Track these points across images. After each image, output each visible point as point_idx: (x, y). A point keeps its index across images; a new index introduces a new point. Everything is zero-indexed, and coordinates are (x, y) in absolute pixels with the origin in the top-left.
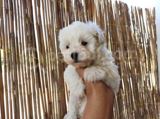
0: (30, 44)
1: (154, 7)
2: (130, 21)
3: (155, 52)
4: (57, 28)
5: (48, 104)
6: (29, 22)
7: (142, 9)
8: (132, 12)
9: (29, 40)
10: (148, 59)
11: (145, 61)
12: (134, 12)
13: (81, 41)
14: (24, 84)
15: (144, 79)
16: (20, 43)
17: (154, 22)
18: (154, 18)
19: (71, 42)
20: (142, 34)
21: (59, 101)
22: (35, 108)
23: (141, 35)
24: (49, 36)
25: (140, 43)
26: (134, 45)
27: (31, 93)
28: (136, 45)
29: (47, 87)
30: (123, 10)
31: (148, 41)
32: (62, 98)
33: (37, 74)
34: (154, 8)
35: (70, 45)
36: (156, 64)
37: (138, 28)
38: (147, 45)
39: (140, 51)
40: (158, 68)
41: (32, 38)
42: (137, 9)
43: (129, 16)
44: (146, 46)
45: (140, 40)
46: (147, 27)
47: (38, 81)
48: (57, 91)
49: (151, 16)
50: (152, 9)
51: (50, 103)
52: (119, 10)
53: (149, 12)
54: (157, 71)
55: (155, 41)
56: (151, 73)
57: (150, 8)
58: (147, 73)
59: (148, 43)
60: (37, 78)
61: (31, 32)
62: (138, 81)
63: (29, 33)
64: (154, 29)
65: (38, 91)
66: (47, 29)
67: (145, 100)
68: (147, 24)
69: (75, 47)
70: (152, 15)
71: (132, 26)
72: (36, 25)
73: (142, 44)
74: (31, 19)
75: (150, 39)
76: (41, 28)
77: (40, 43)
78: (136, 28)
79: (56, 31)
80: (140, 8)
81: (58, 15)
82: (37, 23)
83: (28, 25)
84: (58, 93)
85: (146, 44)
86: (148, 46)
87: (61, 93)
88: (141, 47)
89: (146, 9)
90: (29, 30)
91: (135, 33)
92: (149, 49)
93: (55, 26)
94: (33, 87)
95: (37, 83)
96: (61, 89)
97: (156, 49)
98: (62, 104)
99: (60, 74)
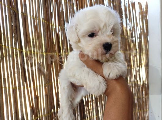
0: (14, 35)
2: (123, 15)
3: (146, 46)
4: (44, 19)
5: (35, 98)
6: (13, 10)
7: (135, 2)
8: (125, 5)
9: (14, 30)
10: (139, 53)
11: (136, 56)
14: (8, 77)
15: (134, 73)
16: (4, 33)
17: (146, 17)
18: (147, 12)
20: (134, 28)
21: (46, 95)
22: (21, 102)
23: (133, 29)
24: (35, 27)
25: (132, 37)
26: (126, 39)
27: (16, 87)
28: (128, 39)
29: (33, 80)
30: (116, 2)
31: (140, 35)
34: (147, 2)
36: (147, 58)
37: (130, 22)
38: (139, 39)
39: (132, 45)
40: (148, 63)
41: (17, 28)
42: (130, 3)
43: (122, 9)
44: (138, 40)
45: (132, 34)
46: (139, 21)
47: (23, 74)
48: (44, 84)
49: (144, 10)
50: (145, 4)
51: (36, 97)
52: (112, 3)
53: (142, 7)
54: (147, 66)
55: (146, 35)
56: (141, 67)
57: (143, 3)
58: (137, 67)
59: (140, 38)
60: (23, 71)
61: (16, 22)
62: (128, 75)
63: (14, 22)
64: (146, 23)
65: (23, 85)
66: (33, 19)
67: (135, 94)
68: (139, 18)
70: (144, 9)
71: (124, 20)
72: (21, 14)
73: (134, 38)
74: (15, 7)
75: (142, 33)
76: (26, 17)
77: (25, 34)
78: (128, 22)
79: (42, 22)
80: (133, 2)
81: (46, 5)
82: (22, 12)
83: (13, 14)
84: (45, 87)
85: (138, 38)
86: (140, 40)
87: (49, 88)
88: (133, 41)
89: (139, 4)
90: (13, 19)
91: (127, 27)
92: (140, 43)
93: (42, 16)
94: (18, 81)
95: (22, 76)
96: (49, 83)
97: (147, 43)
98: (49, 98)
99: (47, 67)
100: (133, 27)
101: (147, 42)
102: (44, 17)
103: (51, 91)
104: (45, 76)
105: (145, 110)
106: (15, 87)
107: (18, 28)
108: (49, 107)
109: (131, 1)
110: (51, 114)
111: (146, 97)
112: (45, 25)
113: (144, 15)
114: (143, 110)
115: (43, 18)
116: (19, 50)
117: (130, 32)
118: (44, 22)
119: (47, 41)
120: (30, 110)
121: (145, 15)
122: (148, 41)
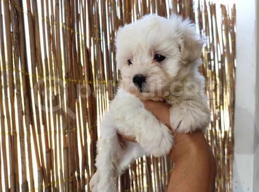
0: (15, 48)
1: (234, 3)
3: (231, 76)
4: (65, 24)
5: (46, 152)
6: (14, 7)
7: (215, 4)
8: (199, 8)
9: (14, 40)
12: (202, 9)
13: (153, 54)
14: (3, 116)
17: (233, 28)
18: (234, 21)
19: (135, 54)
20: (214, 46)
21: (66, 148)
22: (23, 158)
23: (212, 47)
24: (51, 37)
25: (209, 60)
27: (15, 133)
29: (44, 123)
30: (184, 3)
31: (223, 57)
32: (72, 144)
33: (27, 100)
34: (234, 5)
35: (134, 59)
36: (233, 95)
37: (206, 35)
38: (220, 64)
40: (234, 102)
41: (19, 36)
42: (207, 5)
43: (194, 14)
44: (219, 66)
45: (209, 55)
46: (222, 35)
47: (28, 113)
48: (63, 130)
49: (229, 18)
50: (231, 7)
51: (49, 151)
52: (178, 5)
53: (226, 12)
54: (232, 107)
55: (232, 57)
56: (223, 109)
57: (228, 5)
58: (217, 108)
59: (222, 62)
60: (27, 107)
61: (18, 26)
63: (14, 27)
64: (232, 39)
65: (28, 130)
66: (48, 23)
68: (222, 30)
69: (142, 64)
70: (230, 16)
72: (28, 14)
73: (212, 62)
74: (17, 3)
75: (226, 54)
76: (36, 20)
77: (33, 47)
79: (63, 28)
80: (212, 3)
82: (29, 11)
83: (12, 14)
84: (65, 134)
85: (219, 62)
86: (222, 65)
87: (70, 135)
88: (210, 66)
89: (223, 7)
90: (13, 21)
92: (222, 70)
93: (62, 20)
94: (19, 122)
95: (27, 116)
96: (70, 129)
97: (233, 70)
98: (71, 153)
99: (69, 103)
100: (212, 45)
101: (233, 68)
102: (66, 21)
103: (73, 142)
104: (64, 117)
105: (227, 178)
106: (13, 133)
107: (21, 36)
108: (70, 167)
109: (209, 3)
110: (72, 180)
111: (229, 157)
112: (66, 34)
113: (229, 25)
114: (224, 177)
115: (64, 22)
116: (22, 73)
117: (207, 52)
118: (66, 29)
119: (69, 61)
120: (39, 171)
121: (231, 25)
122: (235, 68)
